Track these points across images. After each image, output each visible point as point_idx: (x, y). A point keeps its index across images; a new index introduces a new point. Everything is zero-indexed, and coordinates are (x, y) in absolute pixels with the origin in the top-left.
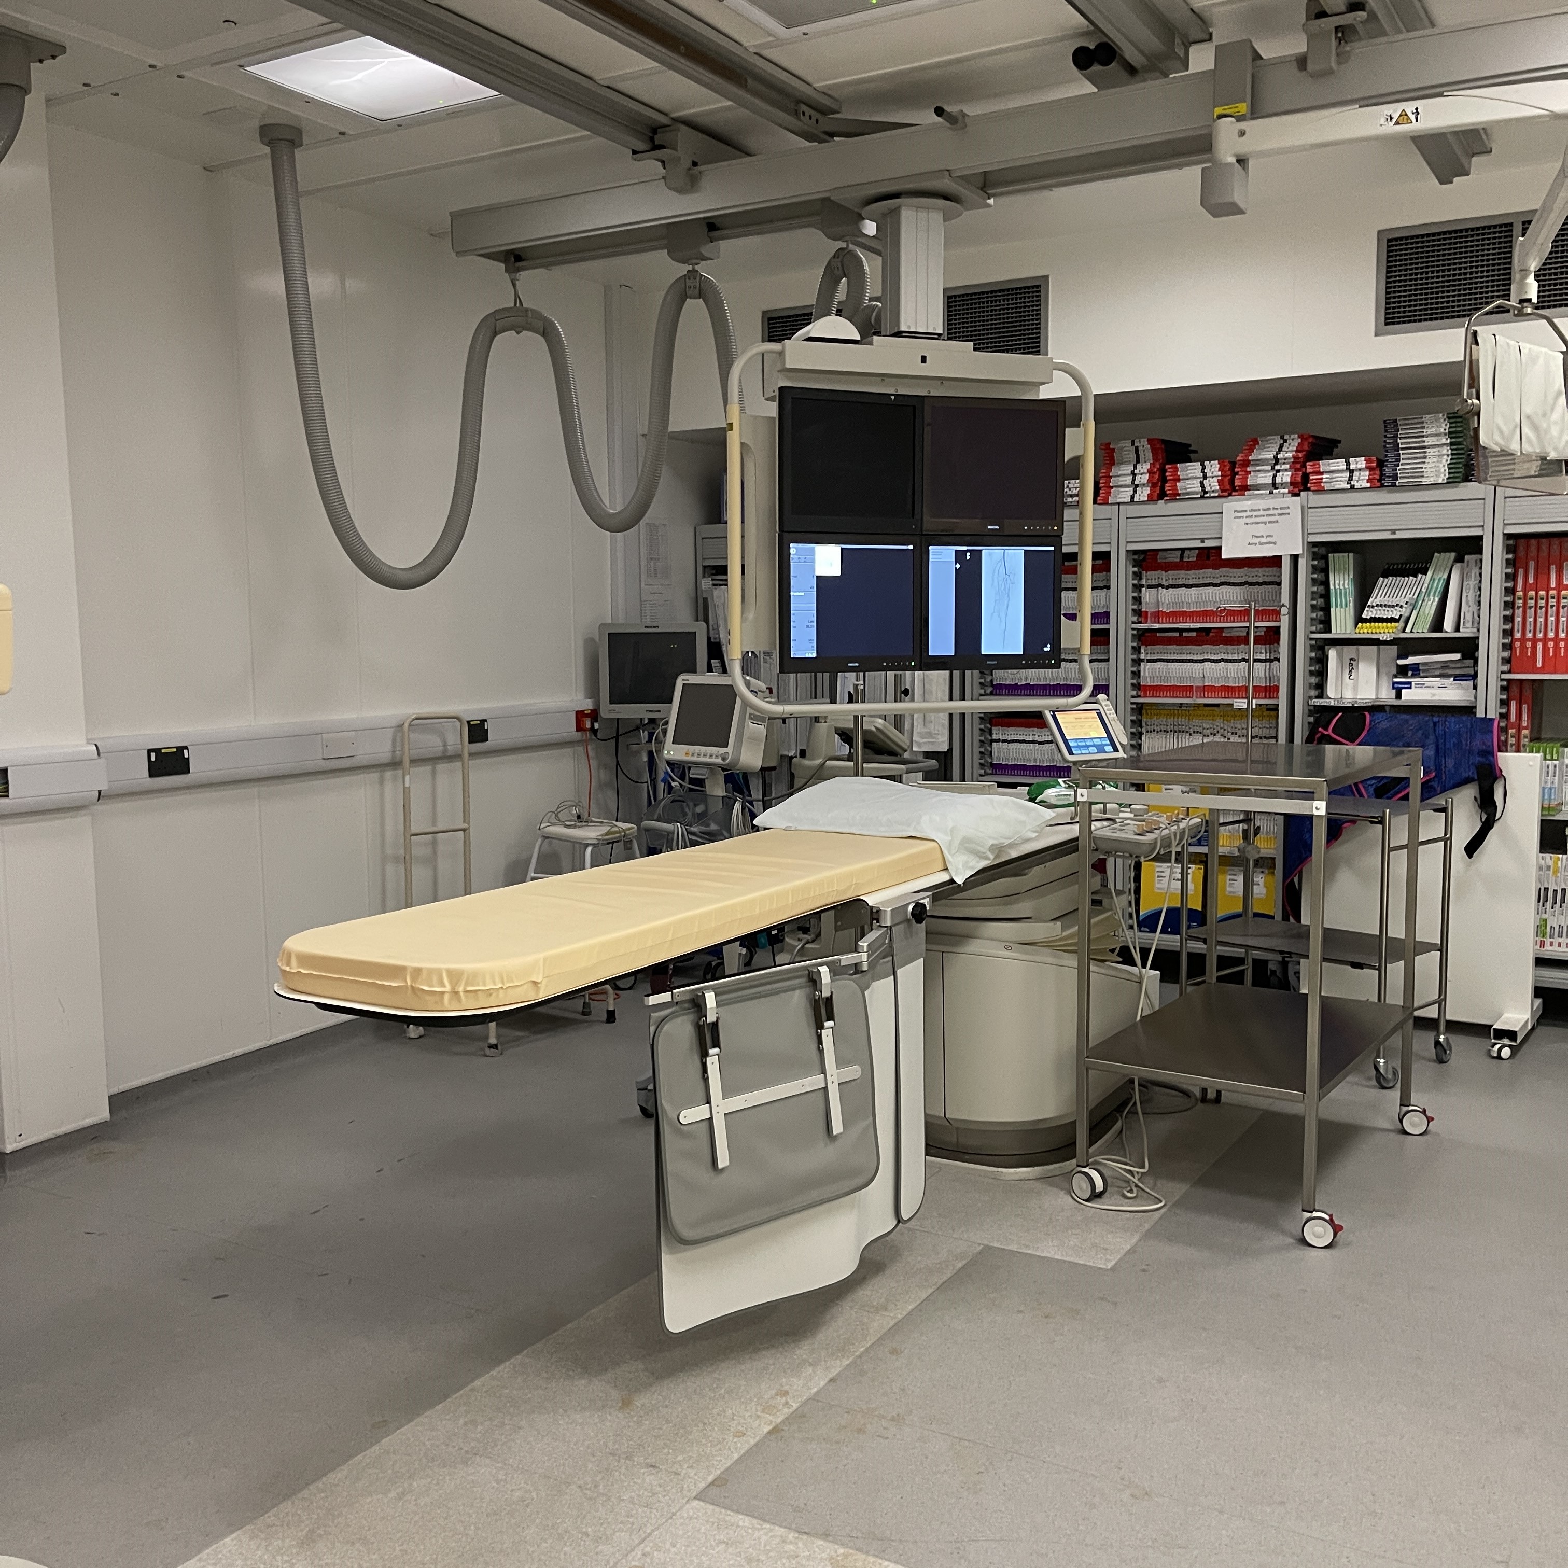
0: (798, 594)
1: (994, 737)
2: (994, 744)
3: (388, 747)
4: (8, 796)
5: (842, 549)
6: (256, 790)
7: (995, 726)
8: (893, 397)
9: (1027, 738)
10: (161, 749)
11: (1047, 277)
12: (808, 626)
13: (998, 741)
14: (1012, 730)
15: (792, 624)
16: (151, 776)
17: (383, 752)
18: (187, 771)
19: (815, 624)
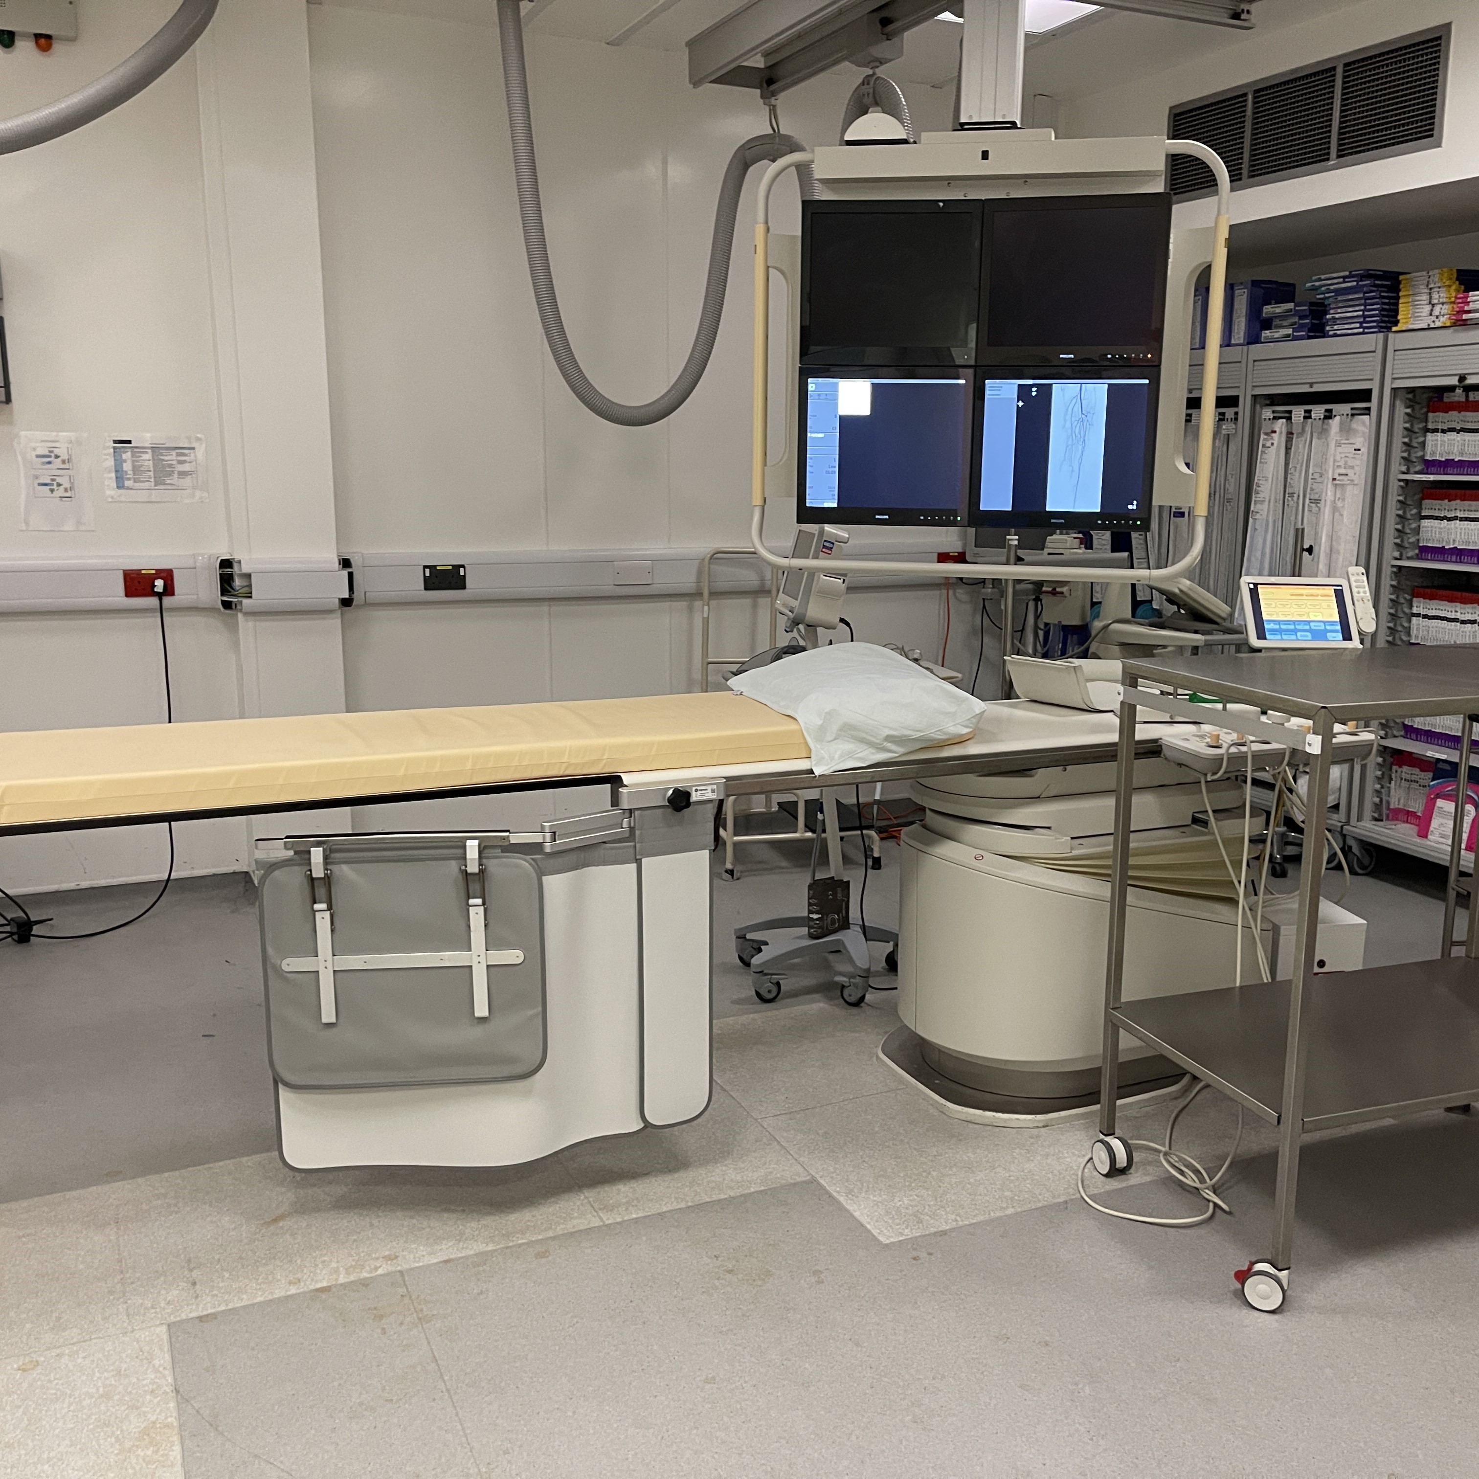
0: (816, 435)
1: (1415, 610)
2: (1414, 619)
3: (693, 578)
4: (251, 597)
5: (872, 384)
6: (546, 608)
7: (1417, 597)
8: (941, 204)
9: (1449, 615)
10: (435, 566)
11: (1449, 25)
12: (828, 472)
13: (1418, 615)
14: (1434, 604)
15: (808, 468)
16: (426, 589)
17: (686, 581)
18: (464, 587)
19: (837, 469)
